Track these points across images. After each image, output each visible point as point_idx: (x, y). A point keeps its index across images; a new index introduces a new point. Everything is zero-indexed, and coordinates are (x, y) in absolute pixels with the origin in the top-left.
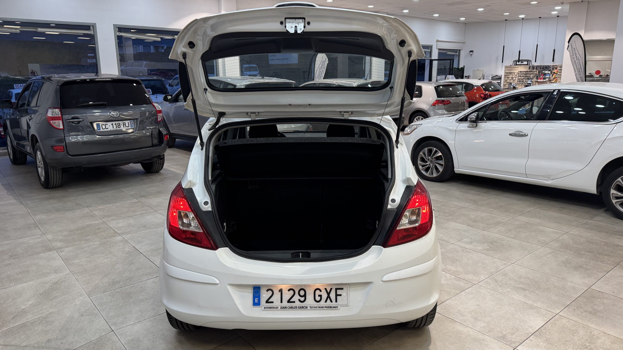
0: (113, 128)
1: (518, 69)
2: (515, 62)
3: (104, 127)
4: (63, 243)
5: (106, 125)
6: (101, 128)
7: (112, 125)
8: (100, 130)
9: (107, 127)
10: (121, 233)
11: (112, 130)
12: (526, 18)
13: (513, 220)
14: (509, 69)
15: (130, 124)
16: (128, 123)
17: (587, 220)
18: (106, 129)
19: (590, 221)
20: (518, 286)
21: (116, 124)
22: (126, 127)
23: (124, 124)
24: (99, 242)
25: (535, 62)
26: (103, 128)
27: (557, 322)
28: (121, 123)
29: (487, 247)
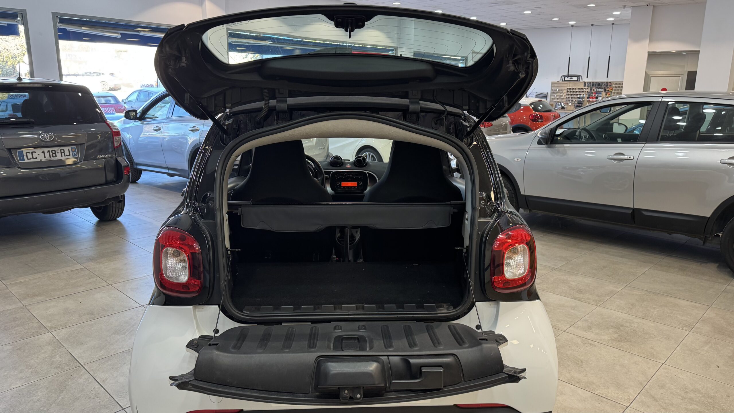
0: (45, 157)
1: (566, 86)
2: (563, 77)
3: (30, 156)
5: (33, 153)
6: (25, 157)
7: (42, 153)
8: (24, 160)
9: (35, 155)
11: (42, 160)
12: (576, 25)
14: (556, 85)
15: (72, 152)
16: (69, 149)
18: (33, 158)
21: (49, 152)
22: (65, 156)
23: (62, 151)
24: (12, 345)
25: (587, 77)
26: (29, 158)
28: (58, 150)
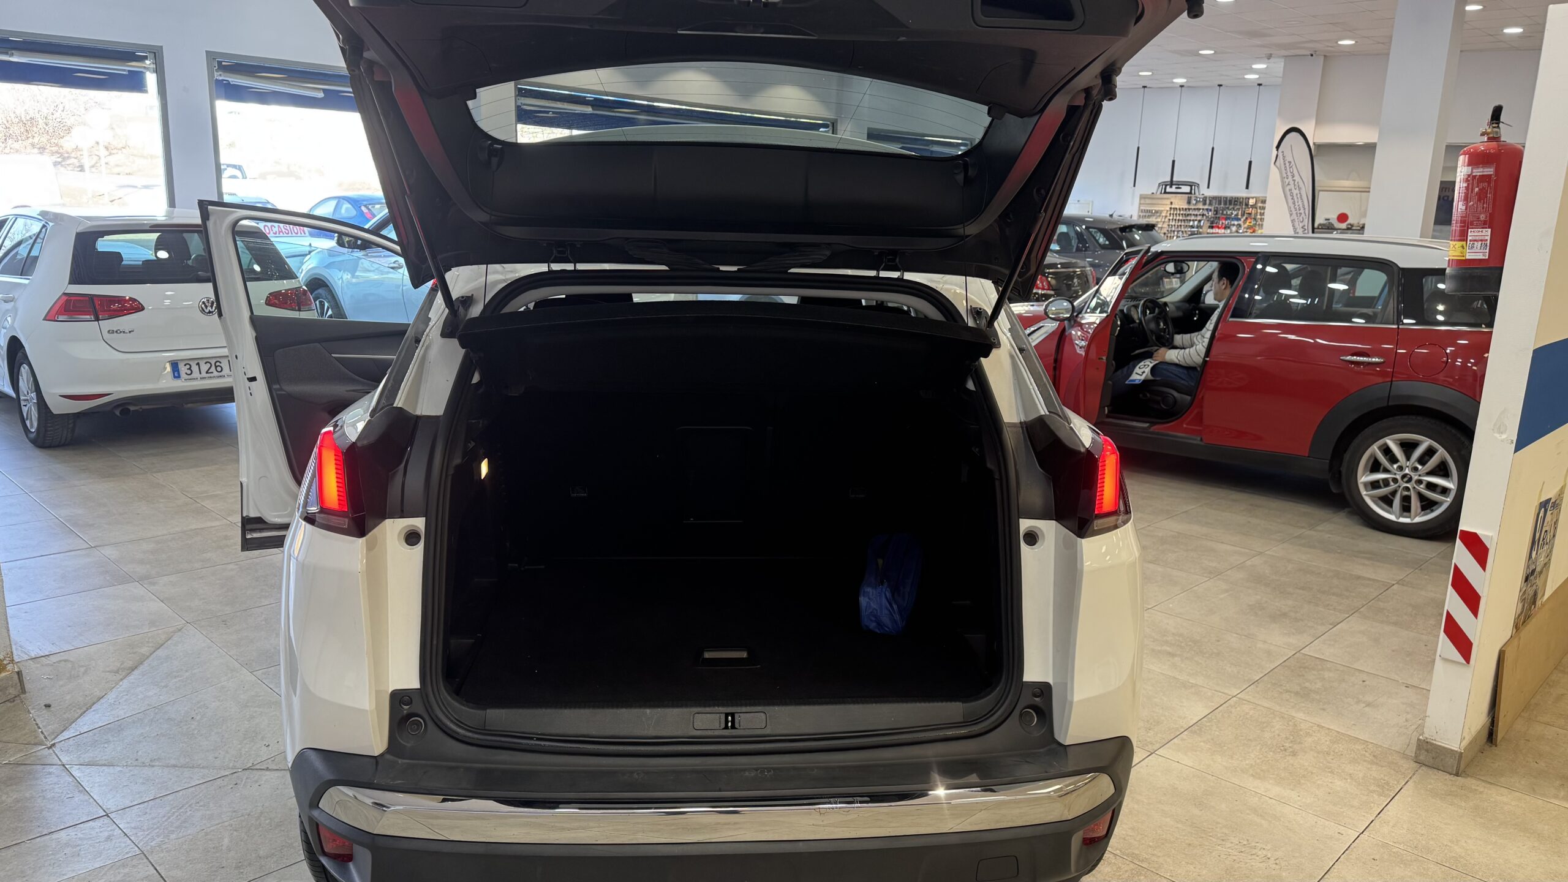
1: (1168, 203)
2: (1162, 186)
12: (1188, 85)
14: (1148, 201)
25: (1208, 187)
27: (1233, 710)
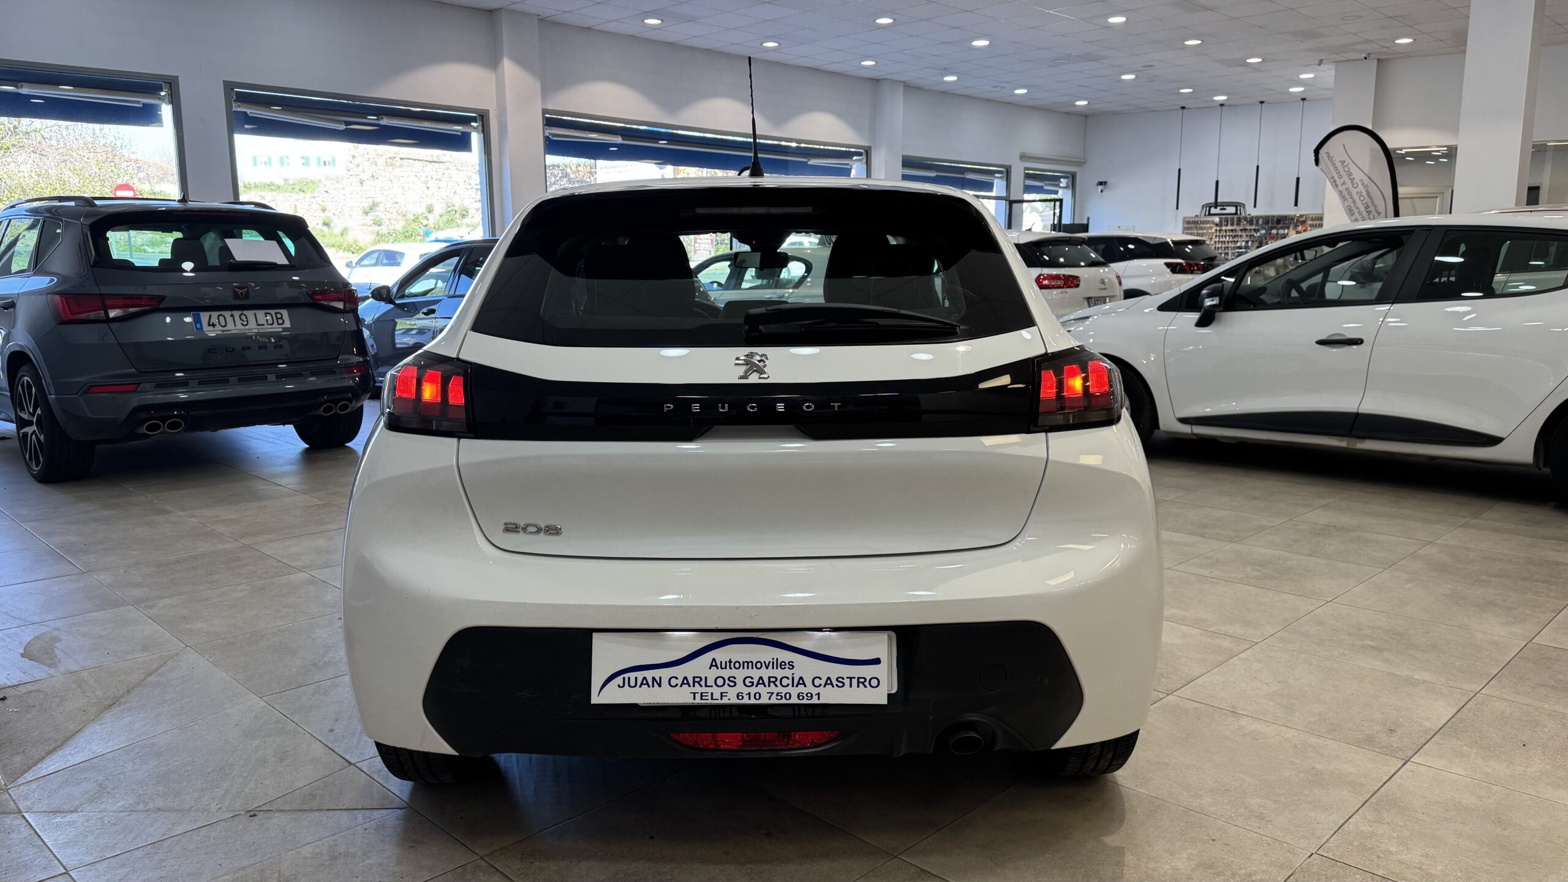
2: (1207, 207)
4: (146, 589)
10: (304, 567)
12: (1229, 103)
13: (1295, 522)
17: (1469, 519)
19: (1473, 521)
20: (1361, 643)
24: (249, 585)
25: (1255, 206)
29: (1256, 574)
